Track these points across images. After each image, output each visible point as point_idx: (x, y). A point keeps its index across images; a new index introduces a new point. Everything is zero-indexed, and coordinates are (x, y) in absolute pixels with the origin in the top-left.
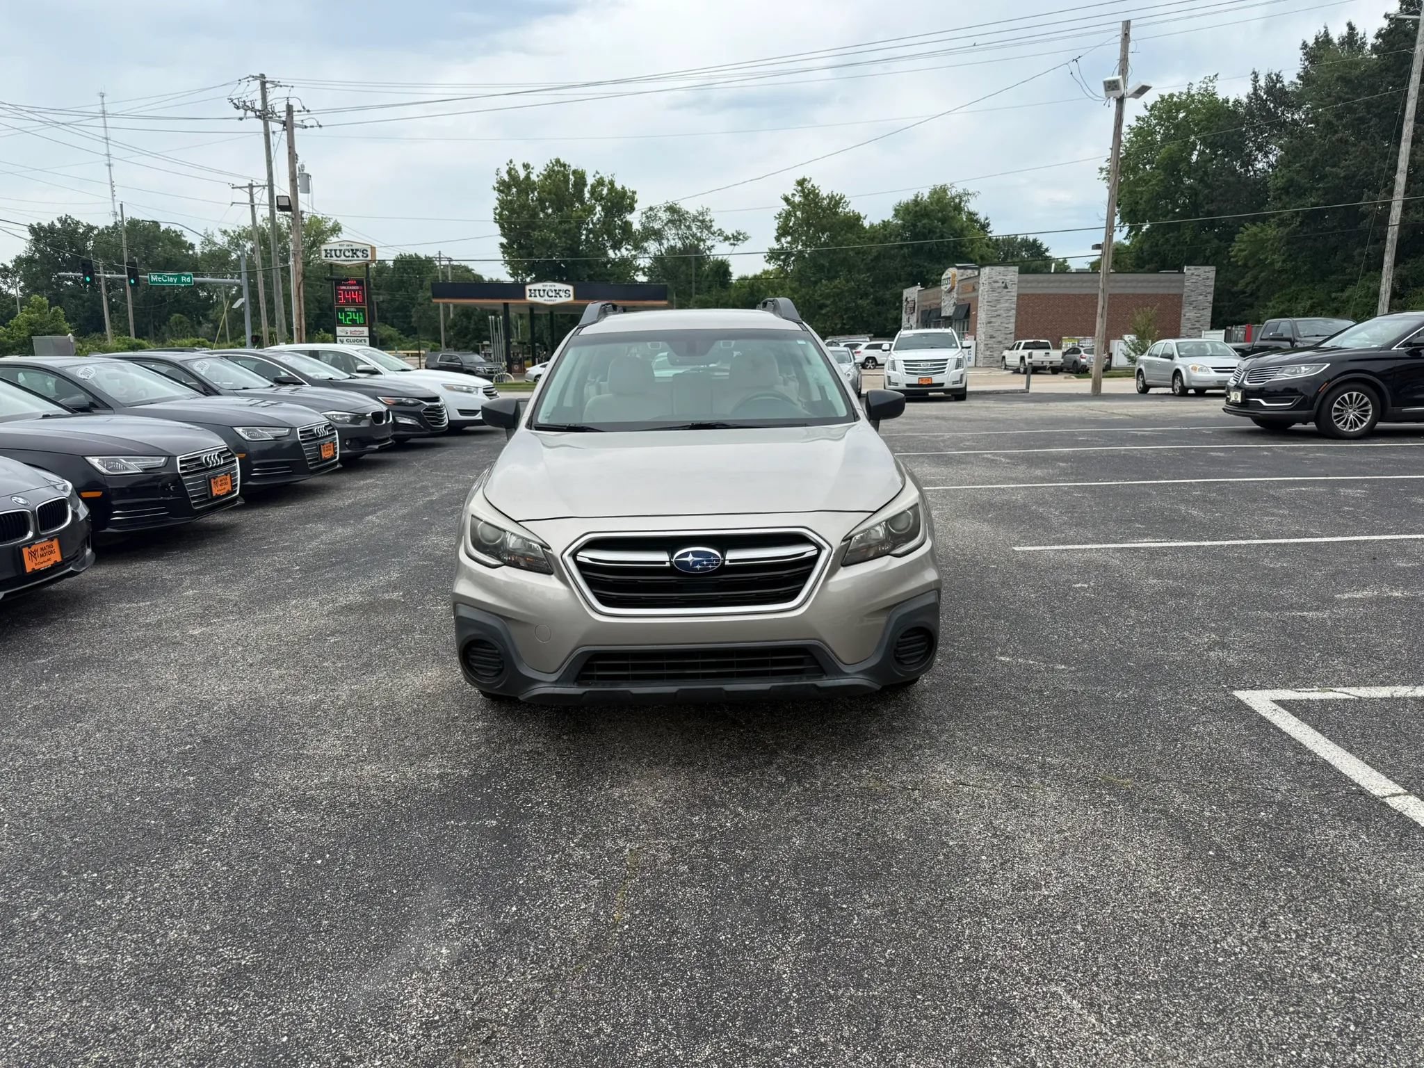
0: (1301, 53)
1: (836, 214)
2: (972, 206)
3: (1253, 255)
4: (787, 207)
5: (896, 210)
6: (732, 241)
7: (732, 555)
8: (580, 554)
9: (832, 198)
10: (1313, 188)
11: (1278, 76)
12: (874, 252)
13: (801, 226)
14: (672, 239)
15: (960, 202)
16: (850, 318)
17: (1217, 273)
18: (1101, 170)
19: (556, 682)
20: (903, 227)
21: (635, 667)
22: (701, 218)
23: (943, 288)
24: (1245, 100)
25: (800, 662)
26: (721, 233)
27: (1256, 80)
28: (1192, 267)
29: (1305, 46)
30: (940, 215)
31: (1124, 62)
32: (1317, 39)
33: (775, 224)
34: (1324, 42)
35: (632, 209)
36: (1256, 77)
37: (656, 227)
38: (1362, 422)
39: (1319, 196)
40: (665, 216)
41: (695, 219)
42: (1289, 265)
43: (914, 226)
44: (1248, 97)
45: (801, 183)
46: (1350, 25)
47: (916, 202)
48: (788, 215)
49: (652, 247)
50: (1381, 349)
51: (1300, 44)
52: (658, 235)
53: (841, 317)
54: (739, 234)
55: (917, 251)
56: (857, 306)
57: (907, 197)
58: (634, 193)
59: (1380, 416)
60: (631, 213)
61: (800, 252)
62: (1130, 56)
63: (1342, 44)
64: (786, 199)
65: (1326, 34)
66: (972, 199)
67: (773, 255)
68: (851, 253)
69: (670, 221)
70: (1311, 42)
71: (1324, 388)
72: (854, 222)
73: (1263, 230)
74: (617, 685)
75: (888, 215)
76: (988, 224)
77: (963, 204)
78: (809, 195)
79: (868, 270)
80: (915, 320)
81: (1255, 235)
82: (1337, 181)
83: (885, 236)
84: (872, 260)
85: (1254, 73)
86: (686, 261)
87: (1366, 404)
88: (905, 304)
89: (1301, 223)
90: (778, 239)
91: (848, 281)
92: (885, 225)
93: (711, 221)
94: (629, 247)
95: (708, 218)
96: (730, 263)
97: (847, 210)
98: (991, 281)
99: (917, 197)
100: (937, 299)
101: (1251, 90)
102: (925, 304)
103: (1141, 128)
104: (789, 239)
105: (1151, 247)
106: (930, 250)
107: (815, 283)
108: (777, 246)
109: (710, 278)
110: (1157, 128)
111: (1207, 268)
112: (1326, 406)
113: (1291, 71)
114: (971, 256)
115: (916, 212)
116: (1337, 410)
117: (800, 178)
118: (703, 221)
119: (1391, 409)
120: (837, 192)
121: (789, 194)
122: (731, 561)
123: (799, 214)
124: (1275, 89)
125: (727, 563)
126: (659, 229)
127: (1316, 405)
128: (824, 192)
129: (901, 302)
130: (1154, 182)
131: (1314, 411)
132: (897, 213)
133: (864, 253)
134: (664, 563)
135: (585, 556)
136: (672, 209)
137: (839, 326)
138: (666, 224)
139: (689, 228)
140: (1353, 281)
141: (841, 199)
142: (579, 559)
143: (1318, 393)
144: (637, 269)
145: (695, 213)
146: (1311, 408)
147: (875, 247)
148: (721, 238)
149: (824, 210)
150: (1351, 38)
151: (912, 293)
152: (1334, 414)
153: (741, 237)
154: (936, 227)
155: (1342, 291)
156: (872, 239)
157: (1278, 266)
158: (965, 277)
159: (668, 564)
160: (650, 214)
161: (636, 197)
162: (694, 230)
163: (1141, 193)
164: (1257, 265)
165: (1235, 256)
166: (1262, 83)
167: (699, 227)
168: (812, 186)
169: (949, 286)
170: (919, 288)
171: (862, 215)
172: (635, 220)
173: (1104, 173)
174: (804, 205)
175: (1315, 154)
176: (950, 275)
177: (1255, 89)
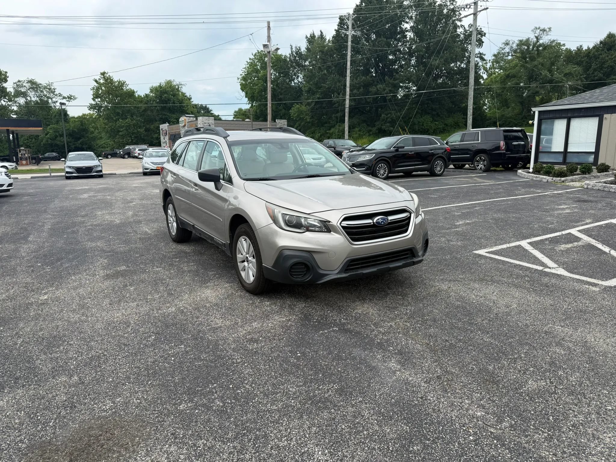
0: (305, 40)
1: (122, 89)
2: (184, 90)
3: (298, 116)
4: (97, 85)
5: (151, 89)
6: (67, 99)
7: (391, 218)
8: (342, 223)
9: (119, 82)
10: (317, 92)
11: (299, 48)
12: (143, 108)
13: (105, 94)
14: (33, 97)
15: (178, 88)
16: (135, 137)
17: (288, 122)
18: (238, 78)
19: (338, 273)
20: (156, 97)
21: (362, 263)
22: (48, 87)
23: (180, 125)
24: (289, 56)
25: (407, 254)
26: (60, 95)
27: (292, 48)
28: (279, 120)
29: (307, 37)
30: (171, 93)
31: (269, 37)
32: (311, 35)
33: (92, 92)
34: (313, 36)
35: (6, 81)
36: (292, 47)
37: (22, 91)
38: (385, 174)
39: (320, 94)
40: (28, 85)
41: (45, 88)
42: (311, 120)
43: (161, 97)
44: (290, 54)
45: (103, 74)
46: (321, 31)
47: (160, 86)
48: (98, 89)
49: (22, 101)
50: (388, 149)
51: (305, 36)
52: (24, 95)
53: (131, 137)
54: (71, 96)
55: (163, 108)
56: (138, 132)
57: (156, 84)
58: (6, 72)
59: (390, 172)
60: (5, 83)
61: (106, 107)
62: (271, 35)
63: (319, 38)
64: (96, 81)
65: (314, 34)
66: (184, 87)
67: (92, 107)
68: (132, 108)
69: (30, 88)
70: (309, 36)
71: (374, 163)
72: (131, 94)
73: (301, 107)
74: (358, 271)
75: (148, 92)
76: (191, 98)
77: (180, 89)
78: (108, 81)
79: (141, 116)
80: (168, 138)
81: (298, 108)
82: (325, 89)
83: (148, 101)
84: (143, 111)
85: (291, 45)
86: (42, 108)
87: (385, 168)
88: (161, 131)
89: (315, 104)
90: (93, 99)
91: (132, 120)
92: (147, 96)
93: (54, 89)
94: (5, 100)
95: (52, 88)
96: (68, 110)
97: (128, 88)
98: (203, 123)
99: (161, 84)
100: (178, 129)
101: (290, 52)
102: (172, 131)
103: (252, 63)
104: (99, 100)
105: (260, 111)
106: (169, 108)
107: (116, 121)
108: (93, 103)
109: (57, 117)
110: (258, 63)
111: (284, 121)
112: (375, 168)
113: (303, 46)
114: (187, 111)
115: (161, 91)
116: (378, 170)
117: (102, 71)
118: (50, 89)
119: (393, 169)
120: (122, 79)
121: (97, 78)
122: (390, 220)
123: (103, 88)
124: (298, 53)
125: (389, 221)
126: (25, 92)
127: (372, 168)
128: (115, 79)
129: (159, 130)
130: (260, 85)
131: (372, 171)
132: (152, 91)
133: (138, 108)
134: (371, 223)
135: (345, 223)
136: (31, 82)
137: (130, 141)
138: (29, 90)
139: (42, 91)
140: (334, 126)
141: (124, 83)
142: (342, 225)
143: (372, 165)
144: (12, 111)
145: (45, 85)
146: (371, 170)
147: (143, 106)
148: (61, 98)
149: (116, 87)
150: (322, 36)
151: (164, 127)
152: (377, 172)
153: (72, 97)
154: (171, 98)
155: (330, 130)
156: (141, 102)
157: (308, 120)
158: (190, 121)
159: (372, 224)
160: (19, 84)
161: (8, 75)
162: (45, 93)
163: (255, 89)
164: (300, 120)
165: (293, 116)
166: (294, 50)
167: (47, 92)
168: (109, 76)
169: (183, 124)
170: (168, 124)
171: (135, 91)
172: (9, 86)
173: (239, 80)
174: (105, 84)
175: (317, 79)
176: (183, 119)
177: (292, 52)
